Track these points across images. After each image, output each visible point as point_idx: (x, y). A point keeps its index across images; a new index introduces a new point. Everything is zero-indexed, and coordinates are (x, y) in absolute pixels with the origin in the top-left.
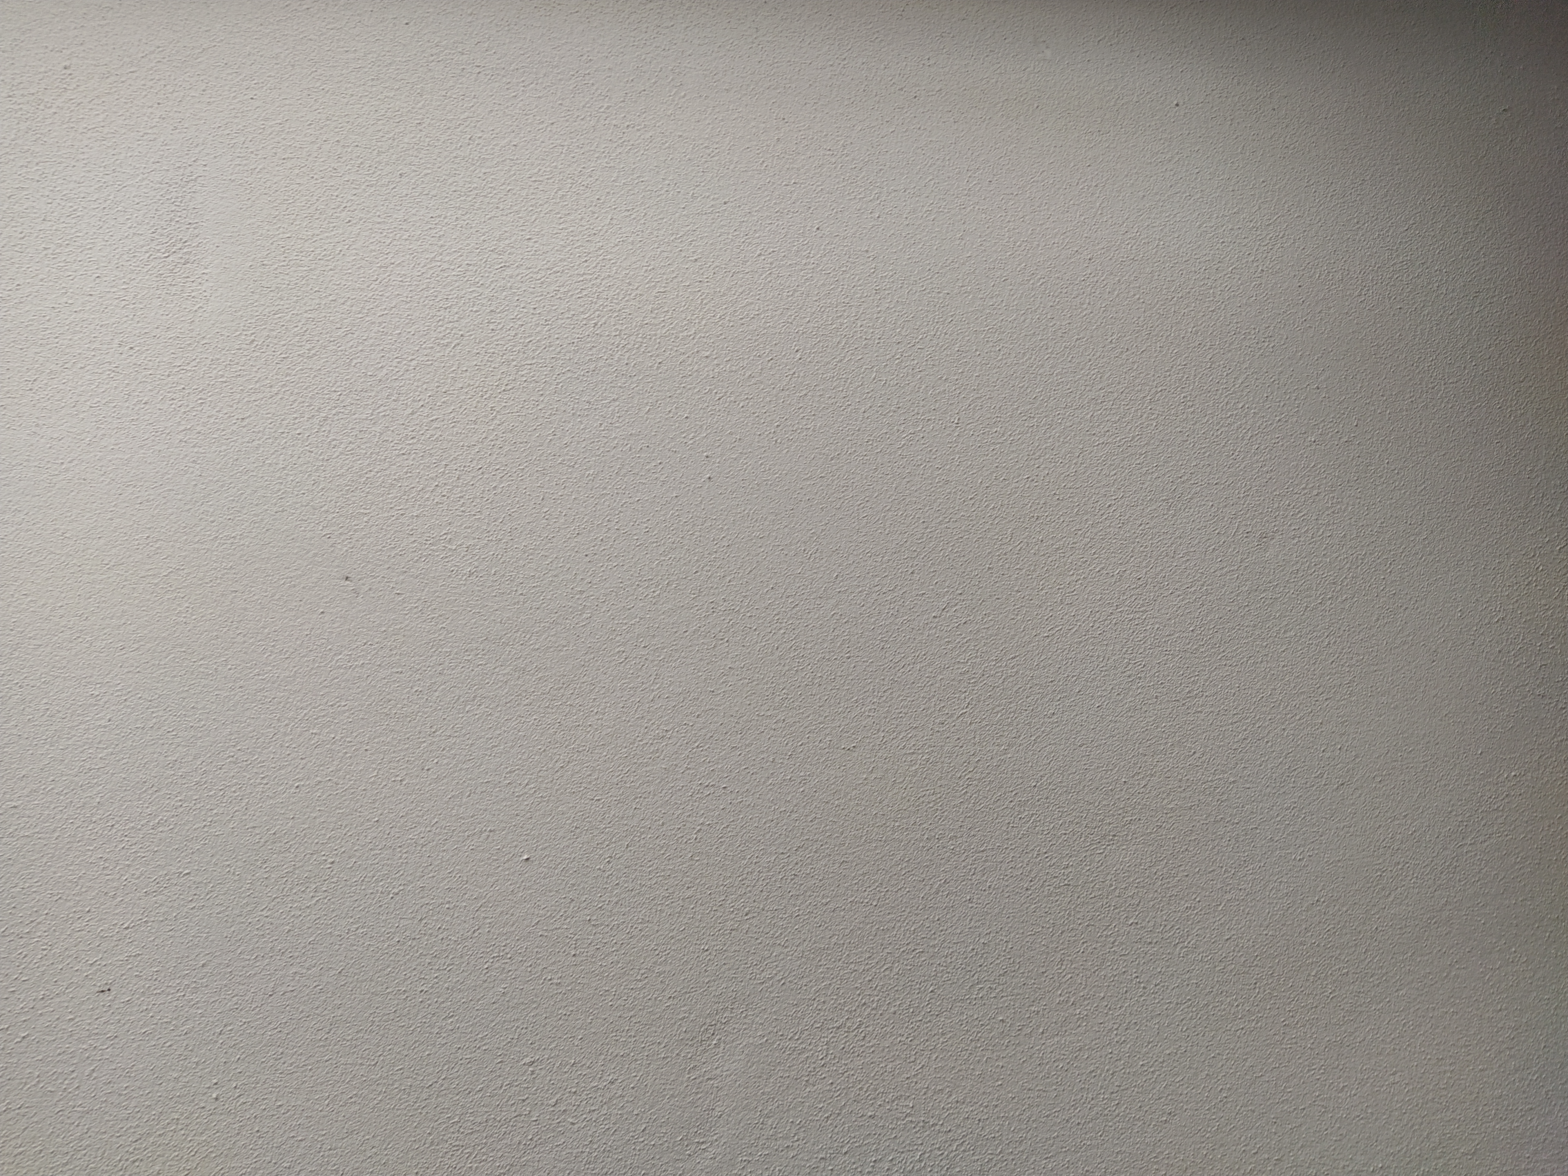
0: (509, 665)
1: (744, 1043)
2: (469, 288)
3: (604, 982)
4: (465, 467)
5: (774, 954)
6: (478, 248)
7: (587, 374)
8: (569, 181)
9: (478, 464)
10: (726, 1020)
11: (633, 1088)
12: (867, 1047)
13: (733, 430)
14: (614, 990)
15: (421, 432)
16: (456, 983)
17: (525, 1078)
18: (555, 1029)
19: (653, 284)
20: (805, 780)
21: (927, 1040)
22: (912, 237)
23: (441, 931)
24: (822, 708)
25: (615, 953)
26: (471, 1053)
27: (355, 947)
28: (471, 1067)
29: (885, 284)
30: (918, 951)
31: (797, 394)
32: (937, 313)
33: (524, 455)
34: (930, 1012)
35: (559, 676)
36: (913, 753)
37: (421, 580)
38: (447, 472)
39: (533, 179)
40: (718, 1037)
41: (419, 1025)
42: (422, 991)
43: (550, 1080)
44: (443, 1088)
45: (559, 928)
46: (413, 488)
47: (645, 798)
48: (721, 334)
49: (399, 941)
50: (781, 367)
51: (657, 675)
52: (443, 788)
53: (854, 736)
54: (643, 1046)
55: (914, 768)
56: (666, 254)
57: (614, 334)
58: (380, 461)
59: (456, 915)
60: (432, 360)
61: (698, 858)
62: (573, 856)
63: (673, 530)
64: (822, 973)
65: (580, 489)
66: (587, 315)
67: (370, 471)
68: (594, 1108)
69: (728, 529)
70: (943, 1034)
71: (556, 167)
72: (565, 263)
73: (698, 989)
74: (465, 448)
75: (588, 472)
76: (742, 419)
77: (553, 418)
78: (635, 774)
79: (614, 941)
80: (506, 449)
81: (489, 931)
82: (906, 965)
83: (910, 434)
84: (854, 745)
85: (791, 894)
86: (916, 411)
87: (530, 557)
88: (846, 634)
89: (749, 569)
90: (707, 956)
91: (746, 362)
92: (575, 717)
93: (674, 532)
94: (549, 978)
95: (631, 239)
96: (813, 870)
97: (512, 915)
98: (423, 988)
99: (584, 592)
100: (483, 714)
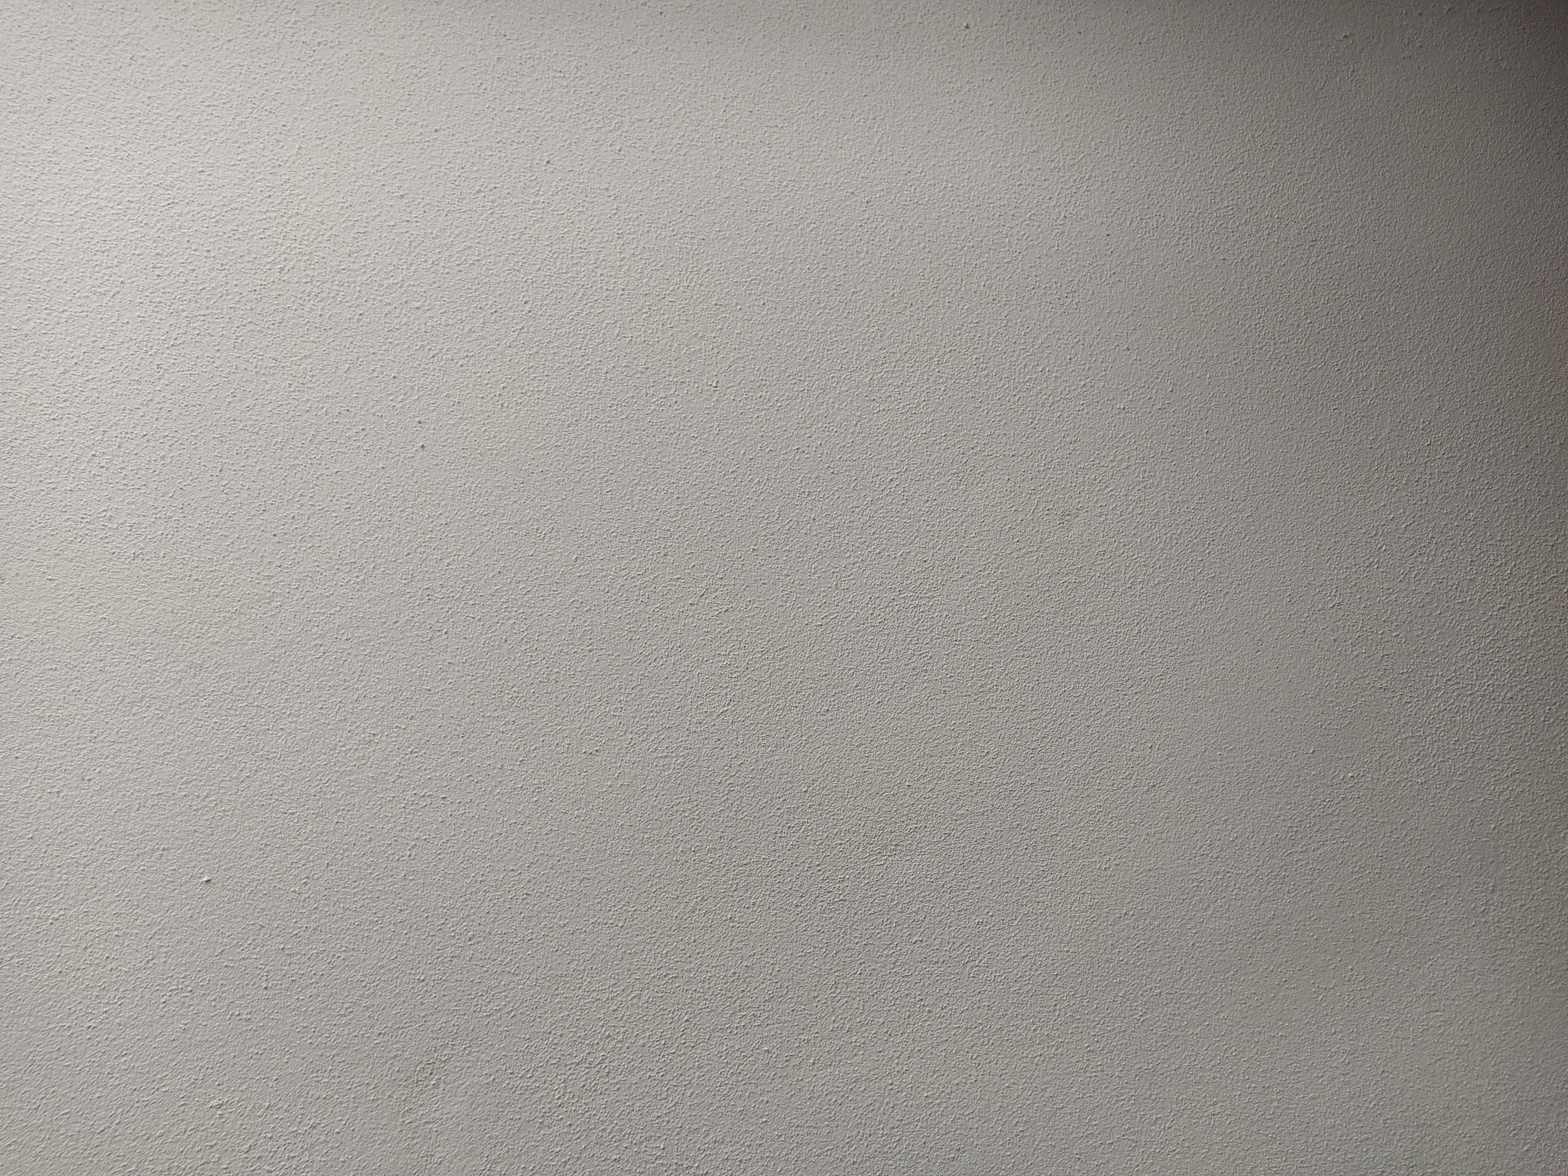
0: (184, 661)
1: (468, 1083)
2: (131, 228)
3: (302, 1018)
4: (127, 433)
5: (503, 983)
6: (141, 183)
7: (272, 327)
8: (250, 105)
9: (142, 430)
10: (446, 1057)
11: (338, 1133)
12: (611, 1084)
13: (450, 393)
14: (313, 1026)
15: (75, 394)
16: (128, 1018)
17: (212, 1122)
18: (246, 1069)
19: (351, 223)
20: (539, 788)
21: (681, 1075)
22: (660, 174)
23: (109, 961)
24: (559, 708)
25: (314, 986)
26: (148, 1095)
27: (10, 979)
28: (149, 1111)
29: (628, 227)
30: (670, 976)
31: (527, 352)
32: (691, 261)
33: (198, 419)
34: (684, 1043)
35: (244, 674)
36: (666, 757)
37: (77, 564)
38: (106, 439)
39: (206, 104)
40: (436, 1077)
41: (86, 1064)
42: (89, 1027)
43: (242, 1125)
44: (116, 1134)
45: (247, 958)
46: (66, 458)
47: (349, 811)
48: (435, 282)
49: (60, 972)
50: (507, 321)
51: (362, 671)
52: (107, 801)
53: (597, 739)
54: (349, 1087)
55: (666, 773)
56: (365, 189)
57: (304, 280)
58: (27, 427)
59: (126, 944)
60: (87, 311)
61: (412, 878)
62: (263, 877)
63: (379, 506)
64: (559, 1003)
65: (266, 459)
66: (272, 258)
67: (16, 439)
68: (293, 1155)
69: (446, 504)
70: (699, 1067)
71: (233, 90)
72: (245, 199)
73: (413, 1024)
74: (127, 411)
75: (275, 440)
76: (461, 380)
77: (232, 377)
78: (337, 784)
79: (313, 972)
80: (175, 412)
81: (165, 962)
82: (657, 992)
83: (661, 398)
84: (598, 748)
85: (522, 915)
86: (667, 373)
87: (206, 537)
88: (587, 624)
89: (472, 551)
90: (424, 987)
91: (465, 314)
92: (263, 720)
93: (381, 508)
94: (237, 1013)
95: (324, 171)
96: (548, 889)
97: (192, 943)
98: (90, 1024)
99: (272, 577)
100: (153, 717)
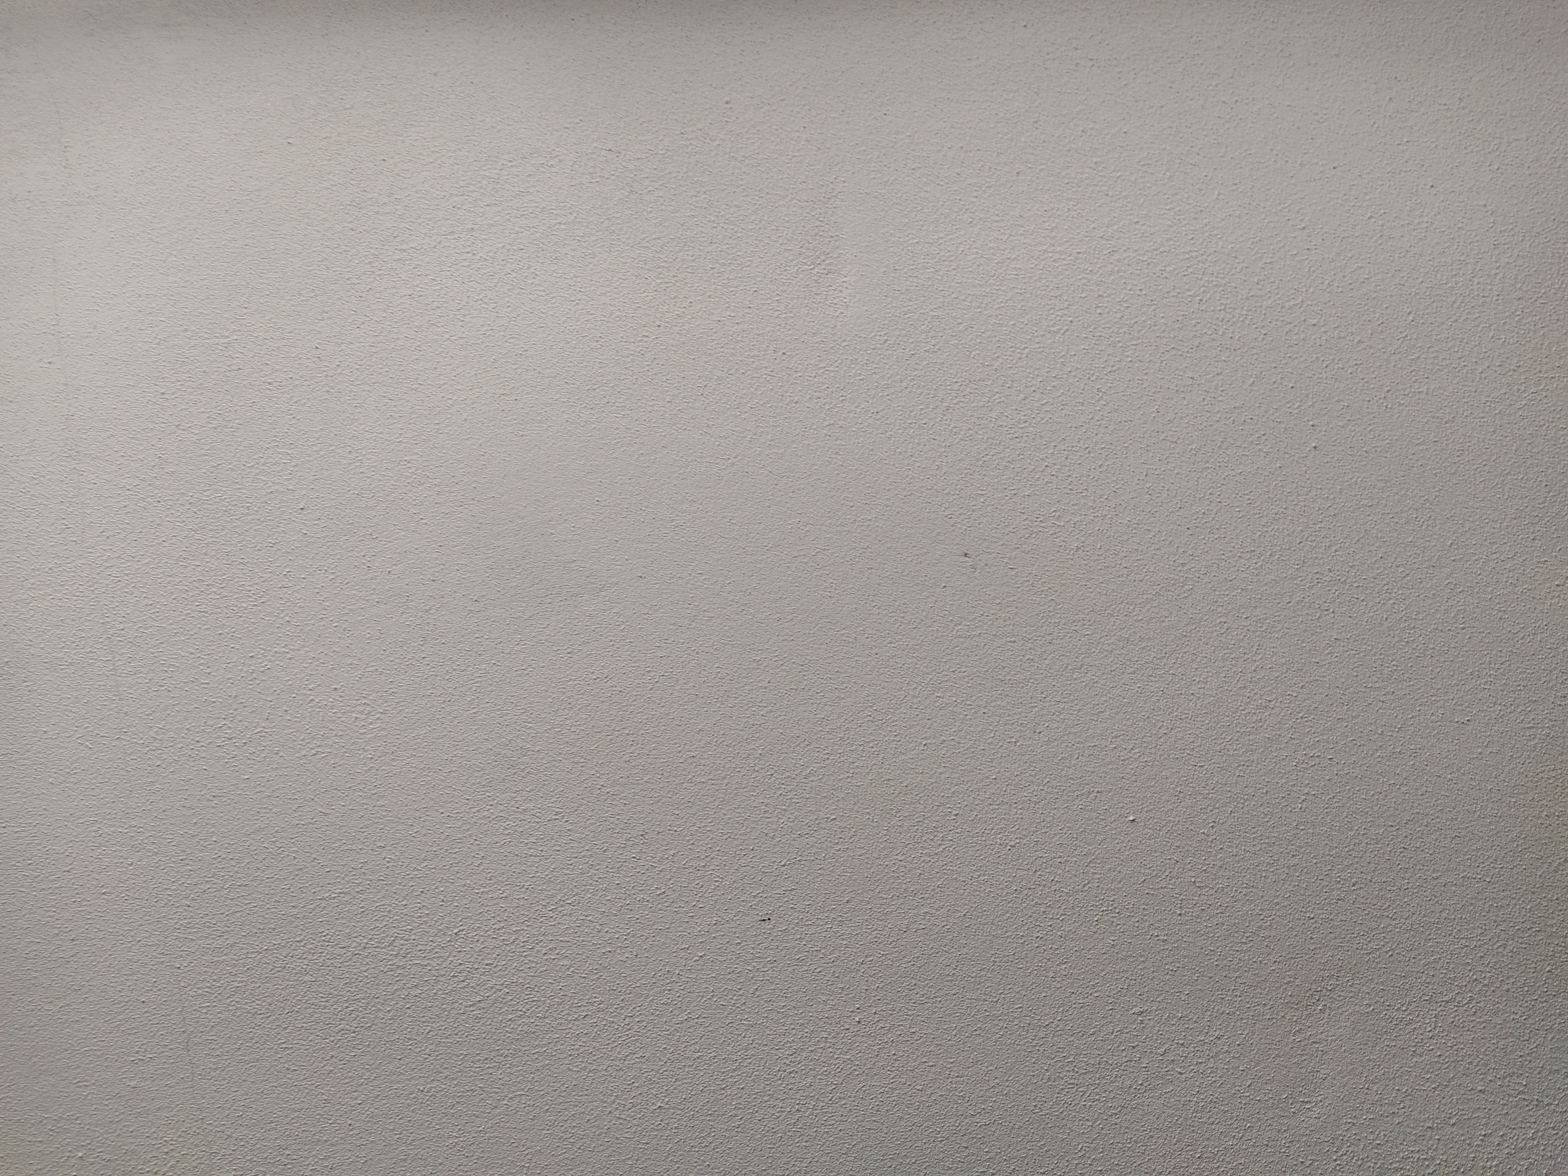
0: (1114, 635)
1: (1350, 1011)
2: (1079, 275)
3: (1209, 943)
4: (1073, 447)
5: (1382, 926)
6: (1087, 236)
7: (1190, 351)
9: (1085, 443)
10: (1332, 987)
11: (1239, 1045)
12: (1478, 1022)
13: (1340, 398)
14: (1220, 950)
15: (1033, 416)
16: (1068, 932)
17: (1134, 1026)
18: (1163, 983)
19: (1259, 255)
20: (1415, 753)
21: (1543, 1020)
23: (1054, 883)
24: (1434, 681)
25: (1219, 915)
26: (1084, 999)
27: (977, 893)
28: (1084, 1012)
29: (1504, 238)
30: (1534, 930)
31: (1410, 357)
33: (1129, 432)
34: (1546, 992)
35: (1162, 646)
36: (1533, 727)
37: (1032, 556)
38: (1056, 452)
39: (1142, 163)
40: (1323, 1003)
41: (1035, 968)
42: (1037, 937)
43: (1159, 1031)
44: (1058, 1029)
45: (1165, 887)
46: (1025, 469)
47: (1248, 766)
48: (1329, 301)
49: (1016, 890)
50: (1392, 331)
51: (1259, 646)
52: (1053, 750)
53: (1468, 709)
54: (1249, 1006)
55: (1532, 743)
56: (1272, 225)
57: (1219, 308)
58: (996, 444)
59: (1067, 870)
60: (1043, 347)
61: (1303, 828)
62: (1177, 819)
63: (1276, 501)
64: (1431, 946)
65: (1182, 464)
66: (1193, 292)
67: (987, 455)
68: (1201, 1061)
69: (1334, 498)
70: (1560, 1015)
72: (1171, 243)
73: (1304, 955)
74: (1073, 429)
75: (1190, 447)
76: (1350, 386)
77: (1157, 395)
78: (1238, 742)
79: (1219, 904)
80: (1111, 427)
81: (1098, 886)
82: (1521, 943)
83: (1532, 393)
84: (1469, 718)
85: (1400, 867)
86: (1538, 369)
87: (1134, 531)
88: (1460, 604)
89: (1357, 538)
90: (1313, 923)
91: (1355, 327)
92: (1177, 686)
93: (1278, 502)
94: (1156, 934)
95: (1238, 212)
96: (1423, 844)
97: (1120, 872)
98: (1039, 934)
99: (1186, 564)
100: (1090, 681)
